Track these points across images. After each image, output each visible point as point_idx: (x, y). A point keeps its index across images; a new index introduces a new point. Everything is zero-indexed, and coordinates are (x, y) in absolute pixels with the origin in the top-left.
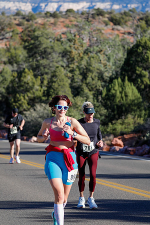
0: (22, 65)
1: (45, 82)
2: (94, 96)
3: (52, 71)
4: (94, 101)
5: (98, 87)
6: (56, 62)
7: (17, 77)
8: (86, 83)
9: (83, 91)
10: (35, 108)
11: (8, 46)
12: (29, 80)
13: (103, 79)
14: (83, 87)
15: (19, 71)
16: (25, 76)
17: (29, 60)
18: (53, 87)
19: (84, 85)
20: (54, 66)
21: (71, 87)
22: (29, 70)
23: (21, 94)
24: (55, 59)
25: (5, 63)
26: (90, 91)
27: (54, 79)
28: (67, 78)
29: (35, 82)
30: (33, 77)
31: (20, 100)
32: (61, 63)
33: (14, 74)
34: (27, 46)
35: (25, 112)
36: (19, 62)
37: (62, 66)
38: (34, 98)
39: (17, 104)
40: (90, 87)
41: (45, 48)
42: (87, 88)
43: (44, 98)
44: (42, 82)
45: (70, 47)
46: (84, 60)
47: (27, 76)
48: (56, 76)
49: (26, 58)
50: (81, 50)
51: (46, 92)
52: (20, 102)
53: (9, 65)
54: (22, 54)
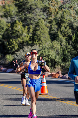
0: (14, 18)
1: (31, 30)
2: (66, 41)
3: (36, 22)
4: (66, 44)
5: (69, 33)
6: (39, 15)
8: (60, 31)
9: (58, 37)
10: (24, 49)
11: (4, 4)
12: (19, 29)
13: (73, 28)
14: (58, 34)
15: (12, 22)
16: (16, 26)
17: (19, 14)
18: (36, 34)
19: (59, 32)
20: (37, 18)
21: (50, 34)
24: (38, 13)
25: (2, 17)
26: (63, 36)
28: (47, 27)
29: (24, 30)
30: (22, 27)
31: (13, 44)
32: (42, 16)
33: (8, 25)
34: (18, 4)
36: (12, 16)
37: (43, 19)
39: (11, 46)
40: (63, 34)
41: (31, 5)
42: (61, 34)
43: (30, 42)
44: (29, 31)
45: (49, 4)
46: (59, 14)
47: (18, 26)
49: (17, 13)
50: (57, 6)
52: (13, 45)
54: (14, 9)
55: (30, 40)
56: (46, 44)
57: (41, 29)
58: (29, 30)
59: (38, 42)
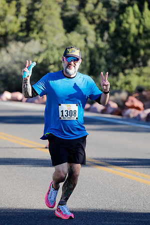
4: (97, 40)
5: (102, 17)
8: (85, 13)
9: (80, 24)
13: (110, 5)
14: (80, 17)
19: (82, 14)
21: (63, 18)
26: (90, 23)
27: (37, 6)
28: (56, 4)
42: (86, 20)
43: (21, 34)
48: (40, 1)
55: (22, 31)
56: (55, 39)
57: (46, 6)
58: (19, 8)
59: (38, 33)
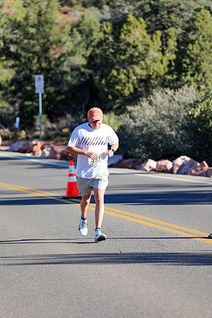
1: (172, 43)
3: (187, 19)
7: (112, 33)
12: (138, 38)
16: (129, 31)
18: (188, 52)
20: (190, 7)
22: (137, 18)
23: (122, 70)
27: (191, 36)
30: (145, 33)
31: (119, 83)
33: (105, 28)
35: (129, 108)
37: (208, 8)
38: (149, 77)
43: (169, 77)
47: (133, 32)
48: (196, 29)
51: (173, 64)
53: (93, 8)
